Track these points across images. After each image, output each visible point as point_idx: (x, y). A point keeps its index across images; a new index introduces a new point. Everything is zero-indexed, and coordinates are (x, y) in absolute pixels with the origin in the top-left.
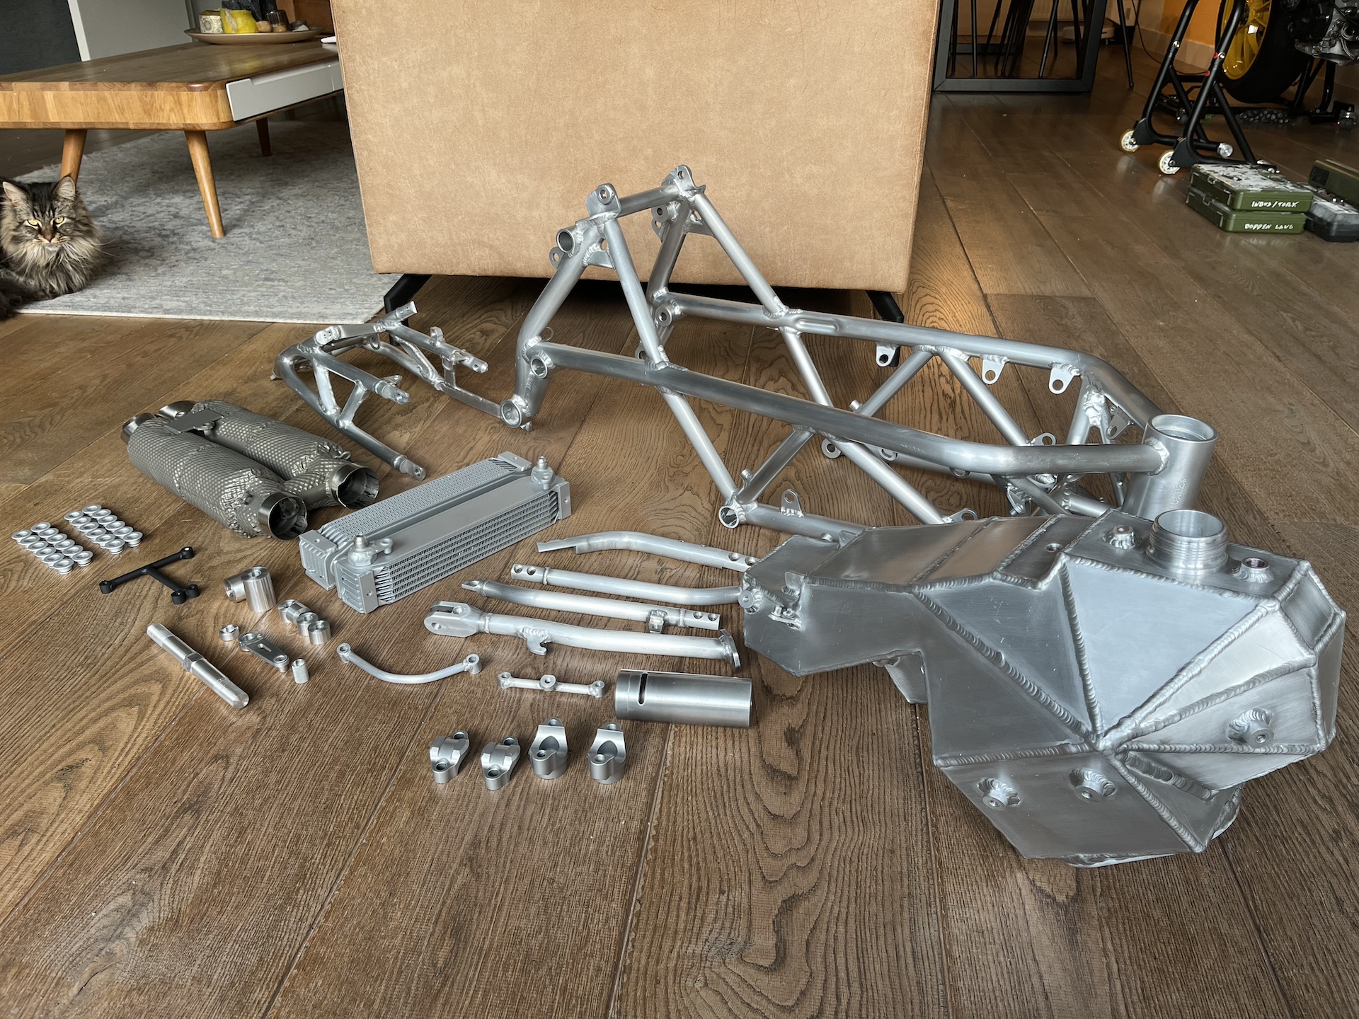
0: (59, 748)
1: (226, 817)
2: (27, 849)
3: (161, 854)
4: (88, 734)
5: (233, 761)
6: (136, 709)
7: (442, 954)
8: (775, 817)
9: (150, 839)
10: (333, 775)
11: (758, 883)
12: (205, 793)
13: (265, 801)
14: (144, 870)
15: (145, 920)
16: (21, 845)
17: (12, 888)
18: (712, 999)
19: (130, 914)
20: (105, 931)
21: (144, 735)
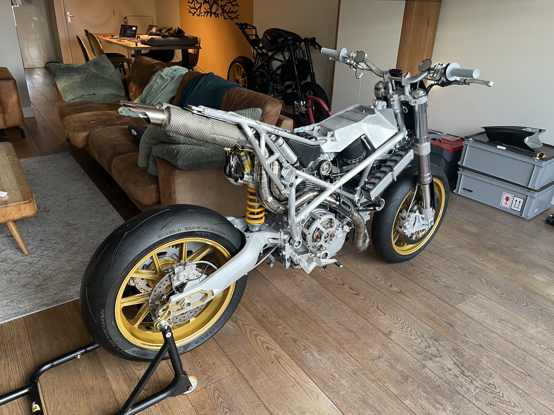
0: (260, 347)
1: (302, 339)
2: (283, 359)
3: (303, 348)
4: (260, 344)
5: (288, 333)
6: (259, 336)
7: (353, 334)
8: (363, 299)
9: (297, 347)
10: (305, 326)
11: (372, 307)
12: (293, 338)
13: (303, 334)
14: (304, 350)
15: (316, 354)
16: (282, 359)
17: (292, 363)
18: (384, 321)
19: (313, 355)
20: (313, 358)
21: (269, 338)
